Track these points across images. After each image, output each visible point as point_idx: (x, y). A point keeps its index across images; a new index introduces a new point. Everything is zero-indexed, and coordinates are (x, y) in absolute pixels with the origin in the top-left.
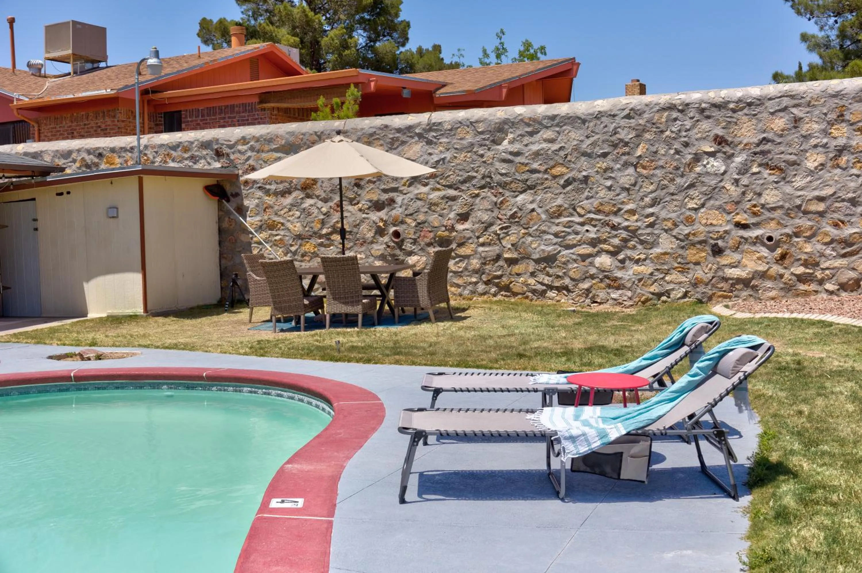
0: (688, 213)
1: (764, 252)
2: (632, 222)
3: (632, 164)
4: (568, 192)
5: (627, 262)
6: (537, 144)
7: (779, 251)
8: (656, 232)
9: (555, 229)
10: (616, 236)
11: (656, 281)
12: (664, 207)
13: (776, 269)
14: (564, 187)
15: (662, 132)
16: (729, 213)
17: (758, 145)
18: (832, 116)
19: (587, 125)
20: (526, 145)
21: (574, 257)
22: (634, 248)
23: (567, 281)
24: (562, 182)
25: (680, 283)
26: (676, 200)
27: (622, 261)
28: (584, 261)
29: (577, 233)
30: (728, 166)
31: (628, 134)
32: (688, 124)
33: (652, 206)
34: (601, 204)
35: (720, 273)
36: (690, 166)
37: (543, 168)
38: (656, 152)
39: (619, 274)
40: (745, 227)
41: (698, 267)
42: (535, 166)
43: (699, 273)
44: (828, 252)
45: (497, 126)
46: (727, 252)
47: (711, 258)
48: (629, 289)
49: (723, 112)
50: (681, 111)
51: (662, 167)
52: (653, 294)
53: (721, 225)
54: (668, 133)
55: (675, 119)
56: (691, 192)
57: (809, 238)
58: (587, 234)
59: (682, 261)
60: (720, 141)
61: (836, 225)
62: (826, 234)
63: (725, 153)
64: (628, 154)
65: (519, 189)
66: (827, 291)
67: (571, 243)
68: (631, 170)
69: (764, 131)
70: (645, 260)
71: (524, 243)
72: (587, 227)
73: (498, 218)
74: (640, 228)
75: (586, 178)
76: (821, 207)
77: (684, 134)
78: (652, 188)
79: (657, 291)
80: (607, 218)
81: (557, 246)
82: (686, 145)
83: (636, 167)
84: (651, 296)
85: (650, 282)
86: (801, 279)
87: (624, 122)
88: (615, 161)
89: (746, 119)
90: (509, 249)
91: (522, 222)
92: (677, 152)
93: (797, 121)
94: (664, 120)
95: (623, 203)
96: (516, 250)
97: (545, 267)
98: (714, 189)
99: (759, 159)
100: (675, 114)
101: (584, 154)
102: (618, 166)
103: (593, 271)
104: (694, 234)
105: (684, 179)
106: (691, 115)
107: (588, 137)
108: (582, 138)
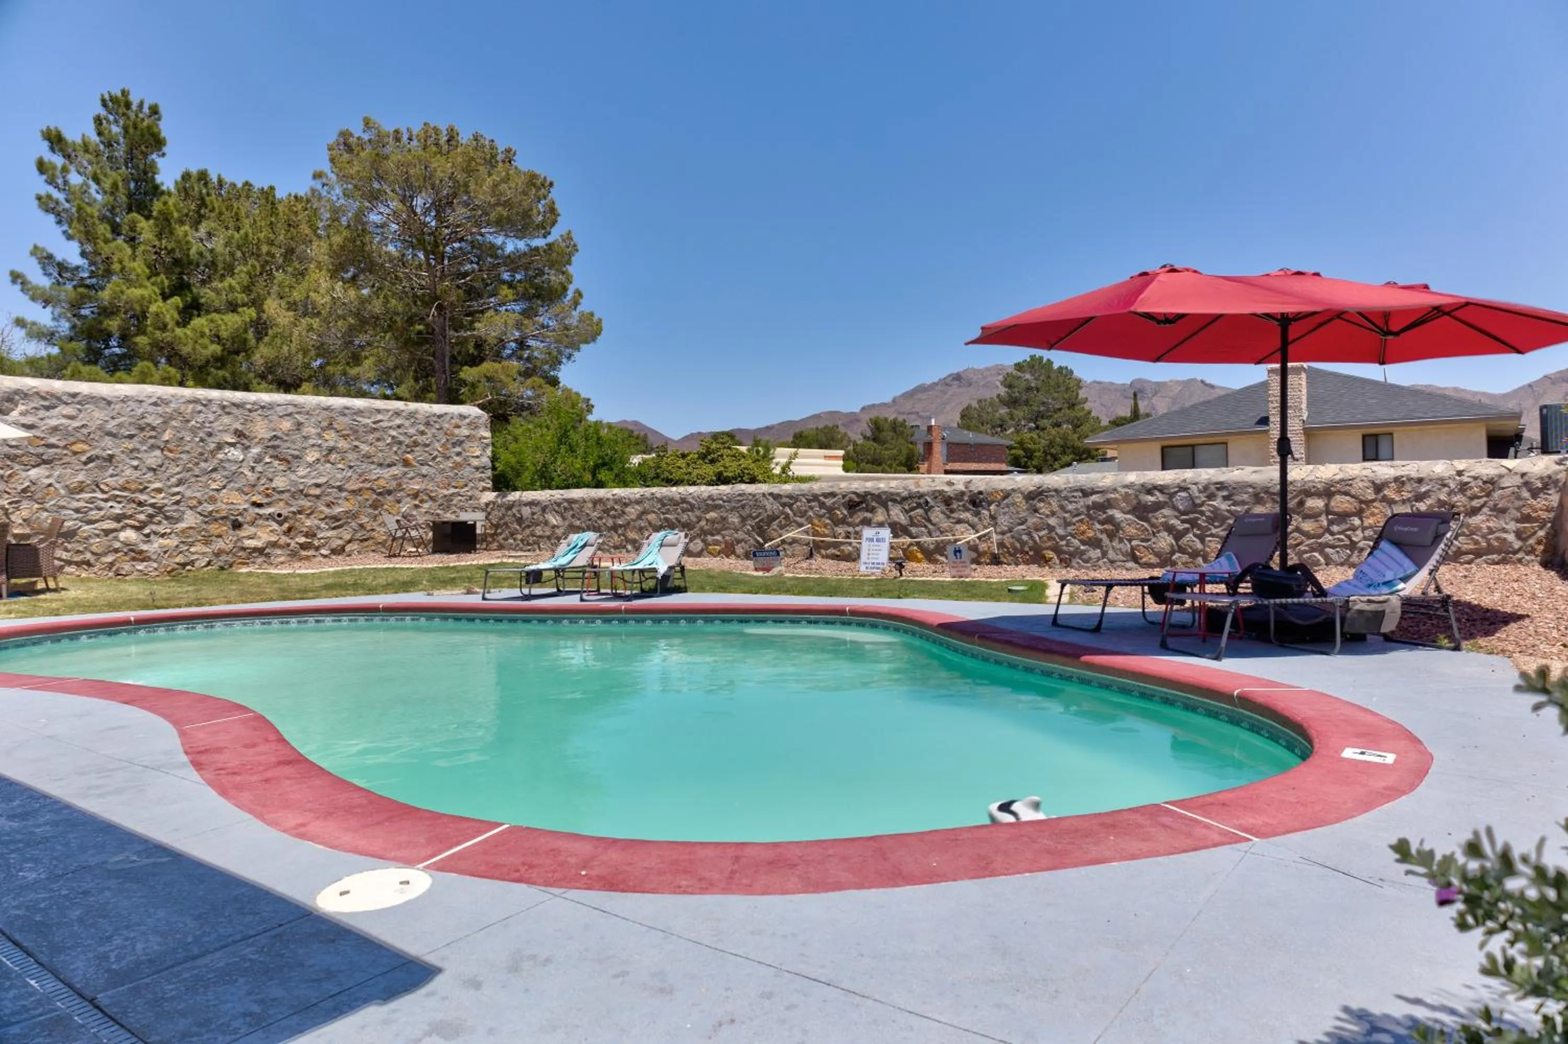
0: (211, 493)
1: (275, 526)
2: (159, 499)
3: (159, 447)
4: (90, 469)
5: (152, 536)
6: (54, 419)
7: (286, 525)
8: (182, 509)
9: (76, 504)
10: (142, 512)
11: (181, 552)
12: (189, 487)
13: (284, 539)
14: (85, 463)
15: (188, 421)
16: (247, 494)
17: (270, 440)
18: (325, 424)
19: (113, 406)
20: (42, 419)
21: (97, 532)
22: (160, 523)
23: (88, 556)
24: (84, 458)
25: (203, 553)
26: (200, 482)
27: (147, 536)
28: (106, 535)
29: (100, 509)
30: (245, 456)
31: (156, 419)
32: (211, 417)
33: (177, 486)
34: (128, 482)
35: (239, 544)
36: (213, 453)
37: (62, 444)
38: (182, 438)
39: (145, 547)
40: (260, 505)
41: (220, 540)
42: (53, 440)
43: (220, 544)
44: (323, 525)
45: (6, 395)
46: (245, 526)
47: (231, 532)
48: (155, 561)
49: (241, 411)
50: (205, 406)
51: (188, 452)
52: (178, 564)
53: (240, 504)
54: (193, 423)
55: (200, 412)
56: (214, 475)
57: (309, 515)
58: (112, 510)
59: (206, 534)
60: (239, 434)
61: (328, 506)
62: (321, 512)
63: (243, 444)
64: (155, 437)
65: (32, 463)
66: (322, 555)
67: (94, 518)
68: (158, 453)
69: (274, 430)
70: (170, 534)
71: (38, 518)
72: (110, 504)
73: (6, 492)
74: (166, 505)
75: (111, 457)
76: (317, 491)
77: (208, 425)
78: (178, 469)
79: (182, 561)
80: (133, 496)
81: (77, 522)
82: (210, 435)
83: (162, 450)
84: (176, 566)
85: (175, 554)
86: (303, 546)
87: (151, 409)
88: (141, 443)
89: (259, 418)
90: (20, 524)
91: (36, 497)
92: (202, 440)
93: (299, 425)
94: (189, 411)
95: (149, 482)
96: (29, 525)
97: (63, 542)
98: (234, 474)
99: (271, 452)
100: (199, 408)
101: (109, 434)
102: (145, 448)
103: (117, 545)
104: (217, 511)
105: (207, 464)
106: (214, 409)
107: (113, 418)
108: (106, 418)
